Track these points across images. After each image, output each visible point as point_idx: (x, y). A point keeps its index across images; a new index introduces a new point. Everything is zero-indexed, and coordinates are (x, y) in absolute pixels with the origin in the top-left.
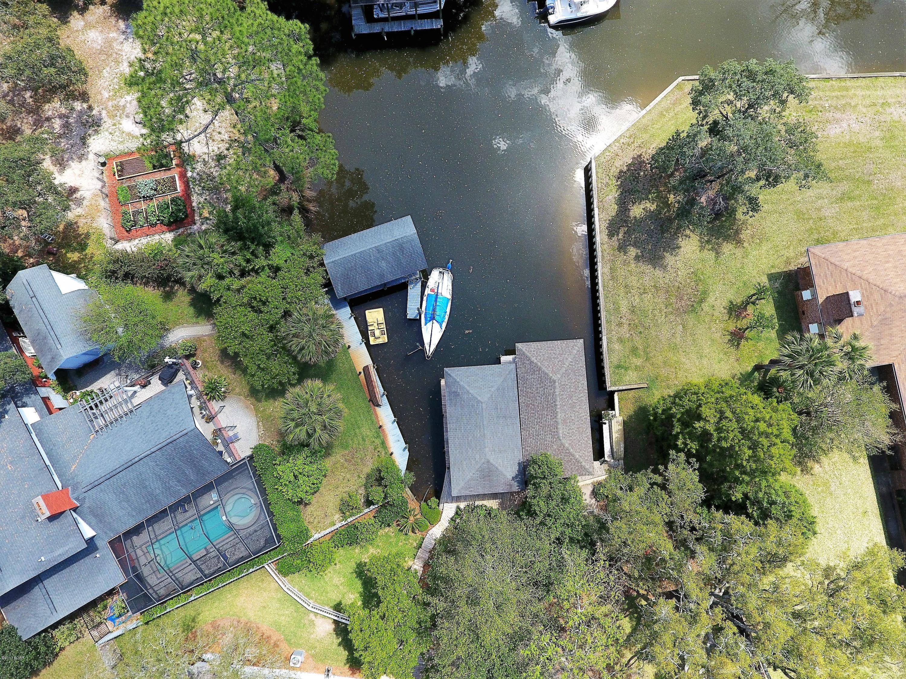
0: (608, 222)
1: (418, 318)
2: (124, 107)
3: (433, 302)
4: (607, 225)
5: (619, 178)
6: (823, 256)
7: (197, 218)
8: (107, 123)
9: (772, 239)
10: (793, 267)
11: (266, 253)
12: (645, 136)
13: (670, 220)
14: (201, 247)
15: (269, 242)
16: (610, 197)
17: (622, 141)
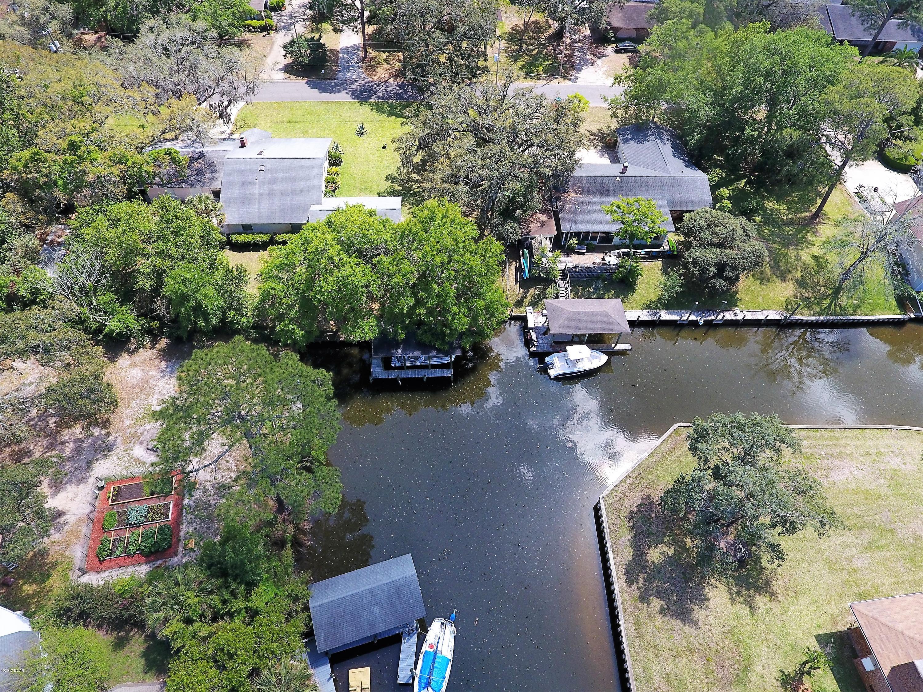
0: (625, 567)
1: (410, 682)
2: (141, 434)
3: (430, 663)
4: (624, 570)
5: (630, 519)
6: (871, 614)
7: (180, 548)
8: (119, 449)
9: (808, 592)
10: (841, 627)
11: (247, 593)
12: (652, 478)
13: (693, 568)
14: (177, 583)
15: (253, 580)
16: (624, 539)
17: (628, 481)
